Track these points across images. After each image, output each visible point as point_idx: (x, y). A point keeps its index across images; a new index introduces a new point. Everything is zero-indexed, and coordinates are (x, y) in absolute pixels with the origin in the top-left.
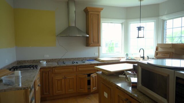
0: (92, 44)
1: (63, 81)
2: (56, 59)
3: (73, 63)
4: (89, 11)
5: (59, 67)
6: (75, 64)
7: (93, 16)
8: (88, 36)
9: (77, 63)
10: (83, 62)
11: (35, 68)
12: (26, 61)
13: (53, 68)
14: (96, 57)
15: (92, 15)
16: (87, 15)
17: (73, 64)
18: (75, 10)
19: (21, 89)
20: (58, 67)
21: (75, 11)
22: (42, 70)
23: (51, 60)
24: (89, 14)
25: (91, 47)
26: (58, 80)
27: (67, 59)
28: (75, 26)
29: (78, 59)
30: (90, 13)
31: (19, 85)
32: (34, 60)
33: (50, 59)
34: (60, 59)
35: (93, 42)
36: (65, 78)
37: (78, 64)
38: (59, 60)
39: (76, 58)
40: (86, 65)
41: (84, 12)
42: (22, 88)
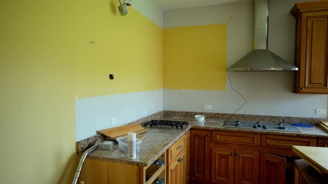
0: (308, 88)
1: (231, 159)
2: (225, 114)
3: (255, 127)
4: (301, 11)
5: (225, 131)
6: (259, 130)
7: (312, 22)
8: (297, 69)
9: (264, 127)
10: (280, 128)
11: (179, 127)
12: (176, 113)
13: (213, 132)
14: (318, 120)
15: (309, 21)
16: (297, 22)
17: (255, 130)
18: (267, 15)
19: (133, 163)
20: (222, 131)
21: (268, 18)
22: (194, 132)
23: (215, 114)
24: (301, 19)
25: (302, 95)
26: (221, 156)
27: (247, 116)
28: (265, 48)
29: (272, 119)
30: (305, 15)
31: (131, 156)
32: (188, 113)
33: (213, 114)
34: (233, 115)
35: (310, 82)
36: (235, 155)
37: (265, 131)
38: (229, 116)
39: (266, 117)
40: (283, 135)
41: (292, 15)
42: (135, 162)
